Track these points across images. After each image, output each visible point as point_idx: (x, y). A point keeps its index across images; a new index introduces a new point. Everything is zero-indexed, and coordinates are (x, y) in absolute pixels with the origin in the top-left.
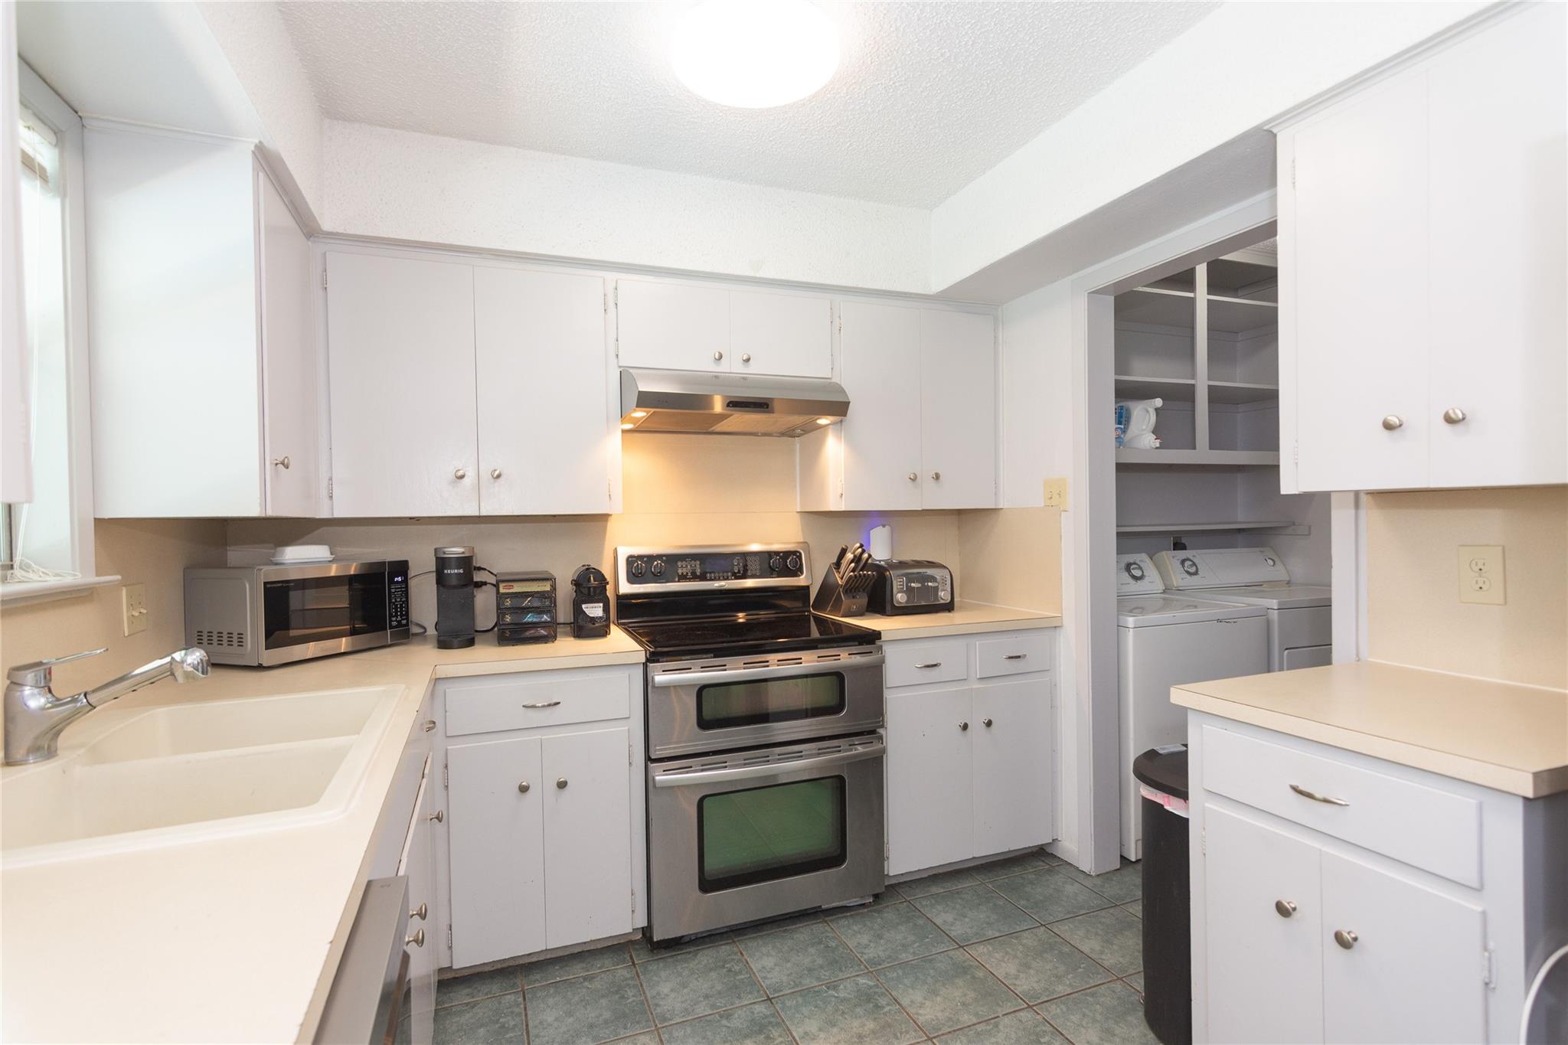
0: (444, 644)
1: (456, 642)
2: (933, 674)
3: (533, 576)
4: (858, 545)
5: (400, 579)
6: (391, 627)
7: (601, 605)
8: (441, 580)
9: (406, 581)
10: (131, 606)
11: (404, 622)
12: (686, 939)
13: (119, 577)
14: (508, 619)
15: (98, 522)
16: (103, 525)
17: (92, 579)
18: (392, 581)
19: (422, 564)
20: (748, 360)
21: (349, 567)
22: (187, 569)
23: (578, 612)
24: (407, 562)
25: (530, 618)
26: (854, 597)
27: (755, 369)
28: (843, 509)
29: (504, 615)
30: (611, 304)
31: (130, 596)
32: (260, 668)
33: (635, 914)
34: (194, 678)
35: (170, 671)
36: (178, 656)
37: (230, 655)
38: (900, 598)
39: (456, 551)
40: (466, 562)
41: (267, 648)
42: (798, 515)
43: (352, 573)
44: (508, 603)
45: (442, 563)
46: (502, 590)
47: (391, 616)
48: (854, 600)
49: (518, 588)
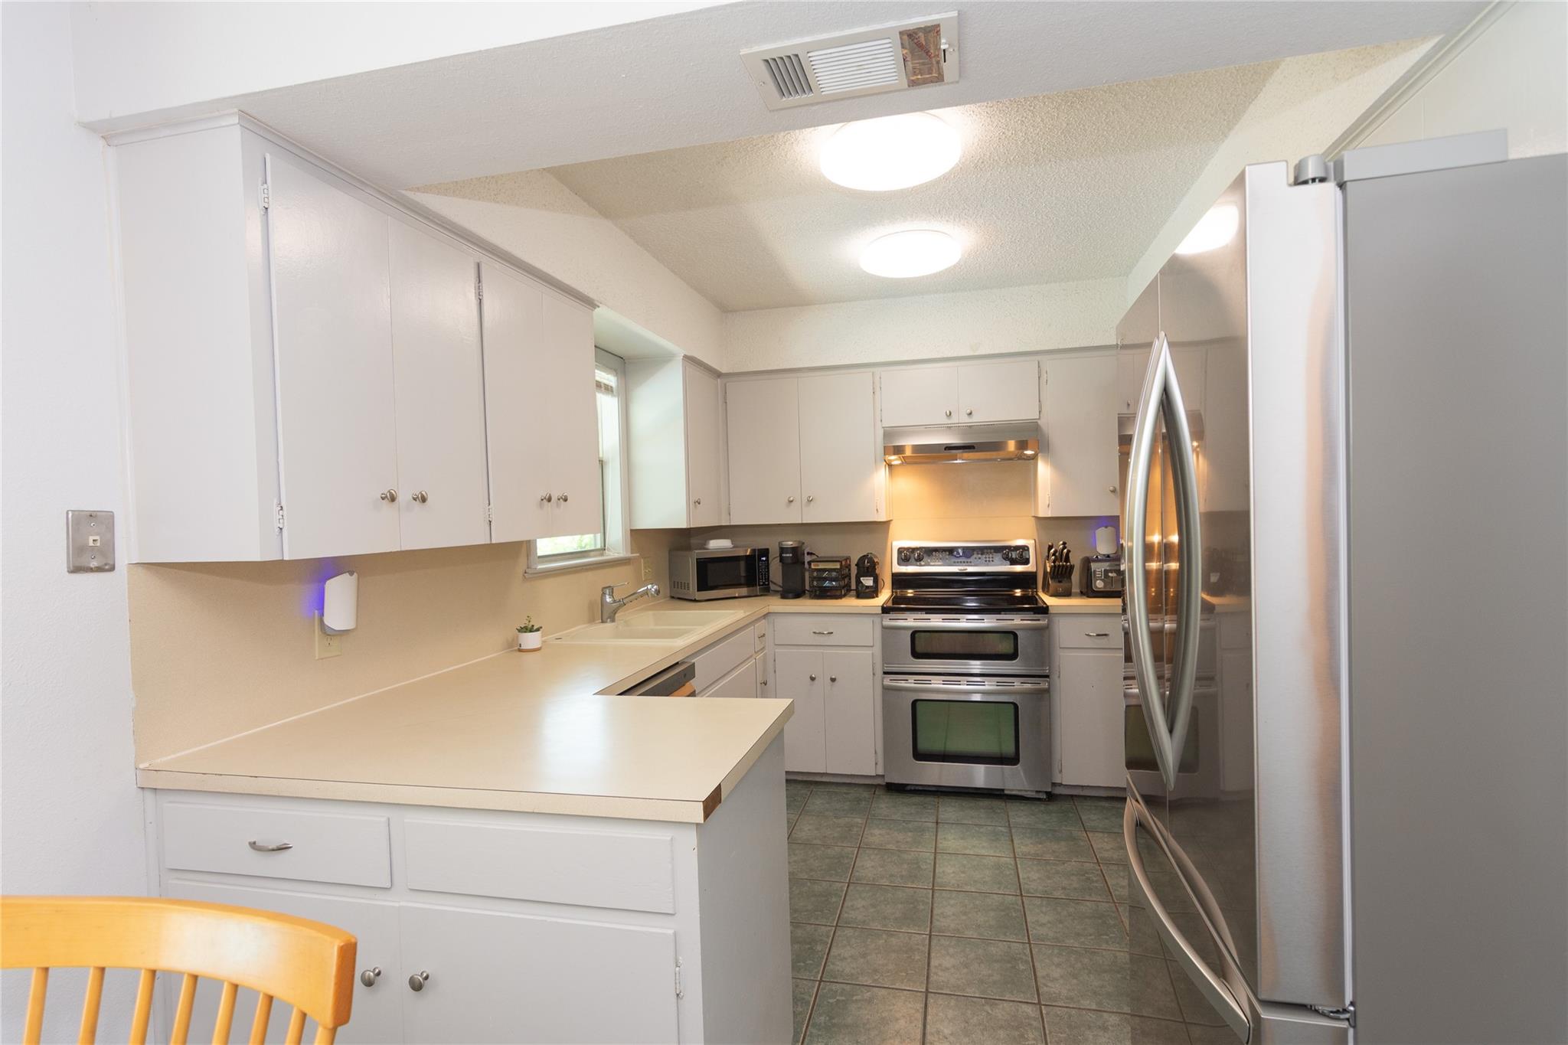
0: (784, 596)
1: (790, 595)
2: (1102, 642)
3: (834, 559)
4: (1061, 542)
5: (764, 559)
6: (759, 585)
7: (872, 578)
8: (782, 559)
9: (767, 560)
10: (645, 567)
11: (767, 583)
12: (909, 788)
13: (638, 555)
14: (815, 583)
15: (631, 530)
16: (632, 531)
17: (629, 555)
18: (760, 560)
19: (774, 553)
20: (971, 414)
21: (747, 551)
22: (670, 551)
23: (858, 582)
24: (768, 550)
25: (827, 584)
26: (1060, 582)
27: (979, 418)
28: (1050, 516)
29: (813, 581)
30: (878, 389)
31: (645, 563)
32: (695, 601)
33: (878, 766)
34: (654, 597)
35: (646, 593)
36: (649, 586)
37: (682, 593)
38: (1099, 584)
39: (789, 544)
40: (794, 550)
41: (698, 591)
42: (1033, 519)
43: (748, 554)
44: (815, 574)
45: (783, 550)
46: (813, 567)
47: (759, 579)
48: (1061, 584)
49: (821, 566)
